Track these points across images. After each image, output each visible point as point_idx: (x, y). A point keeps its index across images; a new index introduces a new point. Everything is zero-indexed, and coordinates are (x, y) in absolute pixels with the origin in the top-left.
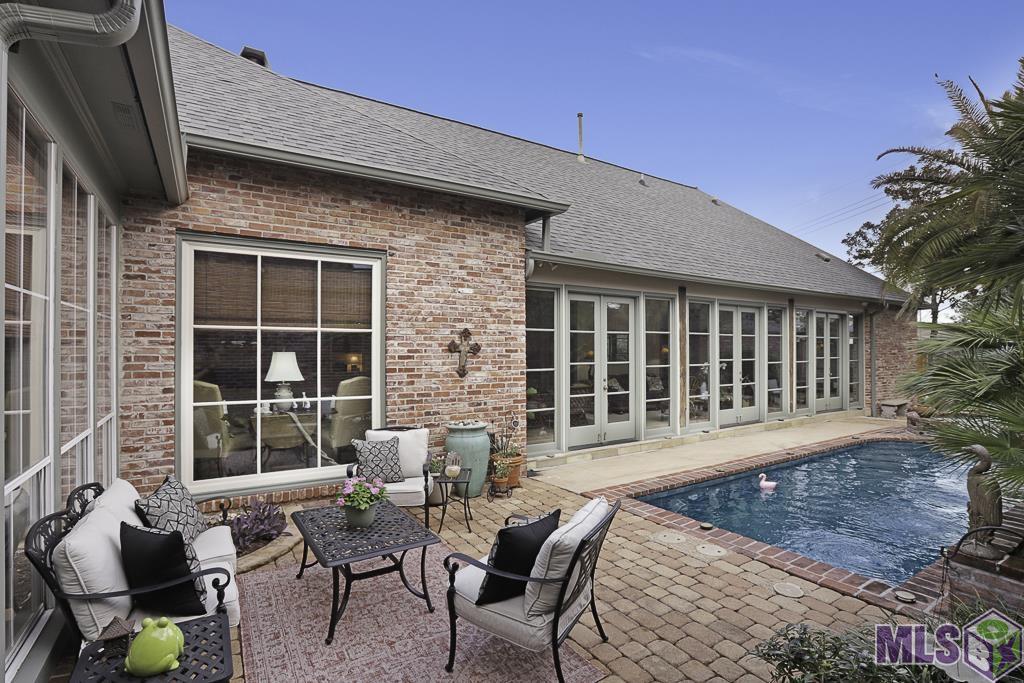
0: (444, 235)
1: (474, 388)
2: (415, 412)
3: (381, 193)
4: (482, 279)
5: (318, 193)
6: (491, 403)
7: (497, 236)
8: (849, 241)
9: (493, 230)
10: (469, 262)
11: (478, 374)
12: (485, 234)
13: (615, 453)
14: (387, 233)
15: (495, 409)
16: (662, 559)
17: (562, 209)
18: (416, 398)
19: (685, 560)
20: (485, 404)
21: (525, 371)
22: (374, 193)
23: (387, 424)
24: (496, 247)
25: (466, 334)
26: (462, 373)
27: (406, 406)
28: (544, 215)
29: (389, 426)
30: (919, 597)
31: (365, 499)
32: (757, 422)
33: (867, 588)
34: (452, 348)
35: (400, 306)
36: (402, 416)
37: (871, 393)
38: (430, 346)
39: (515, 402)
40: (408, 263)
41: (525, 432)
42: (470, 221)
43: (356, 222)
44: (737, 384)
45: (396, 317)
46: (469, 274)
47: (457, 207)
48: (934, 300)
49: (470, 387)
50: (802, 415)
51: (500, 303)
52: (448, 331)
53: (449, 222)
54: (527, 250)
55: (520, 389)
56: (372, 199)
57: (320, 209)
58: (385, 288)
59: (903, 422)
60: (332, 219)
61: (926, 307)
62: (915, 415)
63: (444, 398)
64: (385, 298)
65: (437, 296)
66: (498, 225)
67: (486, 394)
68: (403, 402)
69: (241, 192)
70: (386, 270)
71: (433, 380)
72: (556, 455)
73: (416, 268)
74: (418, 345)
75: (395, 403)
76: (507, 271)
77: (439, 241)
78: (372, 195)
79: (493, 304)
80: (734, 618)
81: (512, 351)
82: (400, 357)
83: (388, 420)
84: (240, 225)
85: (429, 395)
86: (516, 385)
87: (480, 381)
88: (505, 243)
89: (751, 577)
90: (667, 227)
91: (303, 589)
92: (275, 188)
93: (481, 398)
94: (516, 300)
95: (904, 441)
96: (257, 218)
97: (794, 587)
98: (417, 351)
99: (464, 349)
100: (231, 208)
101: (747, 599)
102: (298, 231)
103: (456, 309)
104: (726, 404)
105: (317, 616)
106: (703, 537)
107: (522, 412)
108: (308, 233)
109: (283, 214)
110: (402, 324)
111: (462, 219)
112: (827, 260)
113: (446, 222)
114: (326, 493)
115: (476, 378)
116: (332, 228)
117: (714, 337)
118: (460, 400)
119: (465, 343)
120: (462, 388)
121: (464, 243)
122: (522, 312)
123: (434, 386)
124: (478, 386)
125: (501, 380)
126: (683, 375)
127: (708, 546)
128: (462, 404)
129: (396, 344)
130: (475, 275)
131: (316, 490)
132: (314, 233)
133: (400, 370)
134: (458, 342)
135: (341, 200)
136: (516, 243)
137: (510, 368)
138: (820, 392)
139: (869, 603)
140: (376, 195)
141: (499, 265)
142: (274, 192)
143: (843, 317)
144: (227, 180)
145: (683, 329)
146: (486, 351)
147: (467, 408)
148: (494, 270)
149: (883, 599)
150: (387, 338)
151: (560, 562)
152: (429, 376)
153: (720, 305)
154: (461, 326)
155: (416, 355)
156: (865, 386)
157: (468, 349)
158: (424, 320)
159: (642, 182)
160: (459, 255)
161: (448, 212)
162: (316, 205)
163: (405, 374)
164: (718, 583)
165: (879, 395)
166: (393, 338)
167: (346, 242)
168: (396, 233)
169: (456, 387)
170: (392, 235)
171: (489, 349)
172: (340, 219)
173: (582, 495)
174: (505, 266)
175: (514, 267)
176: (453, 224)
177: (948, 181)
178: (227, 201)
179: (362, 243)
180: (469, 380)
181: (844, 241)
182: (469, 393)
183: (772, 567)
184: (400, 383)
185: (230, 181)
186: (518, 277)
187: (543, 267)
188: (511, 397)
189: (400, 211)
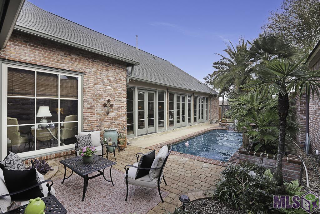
0: (102, 69)
1: (111, 118)
2: (93, 126)
3: (81, 53)
4: (114, 84)
5: (59, 51)
6: (116, 122)
7: (118, 71)
8: (205, 79)
9: (117, 69)
10: (110, 78)
11: (112, 113)
12: (115, 70)
13: (151, 136)
14: (84, 67)
15: (117, 124)
16: (173, 163)
17: (138, 64)
18: (93, 121)
19: (179, 162)
20: (115, 123)
21: (126, 112)
22: (79, 53)
23: (83, 130)
24: (118, 74)
25: (109, 101)
26: (108, 113)
27: (90, 124)
28: (132, 65)
29: (84, 131)
30: (232, 163)
31: (91, 153)
32: (186, 126)
33: (221, 163)
34: (105, 105)
35: (88, 91)
36: (89, 127)
37: (210, 118)
38: (98, 104)
39: (123, 122)
40: (91, 77)
41: (126, 131)
42: (110, 65)
43: (73, 62)
44: (181, 116)
45: (87, 95)
46: (110, 82)
47: (106, 60)
48: (223, 94)
49: (110, 117)
50: (195, 124)
51: (119, 91)
52: (103, 100)
53: (104, 65)
54: (127, 76)
55: (125, 118)
56: (79, 55)
57: (60, 57)
58: (83, 85)
59: (218, 125)
60: (64, 60)
61: (221, 96)
62: (221, 123)
63: (102, 121)
64: (83, 88)
65: (100, 88)
66: (118, 67)
67: (115, 119)
68: (89, 123)
69: (29, 47)
70: (83, 79)
71: (99, 115)
72: (135, 138)
73: (93, 79)
74: (94, 104)
75: (86, 123)
76: (121, 82)
77: (101, 71)
78: (79, 54)
79: (117, 92)
80: (195, 174)
81: (122, 106)
82: (88, 108)
83: (84, 129)
84: (28, 59)
85: (97, 120)
86: (124, 117)
87: (113, 116)
88: (121, 73)
89: (196, 164)
90: (162, 72)
91: (66, 187)
92: (43, 47)
93: (114, 121)
94: (124, 91)
95: (219, 129)
96: (36, 57)
97: (206, 165)
98: (93, 106)
99: (108, 105)
100: (25, 53)
101: (197, 169)
102: (52, 64)
103: (106, 93)
104: (178, 122)
105: (75, 194)
106: (182, 156)
107: (126, 125)
108: (55, 64)
109: (46, 57)
110: (89, 97)
111: (108, 65)
112: (200, 83)
113: (103, 65)
114: (62, 155)
115: (112, 115)
116: (64, 63)
117: (175, 103)
118: (107, 122)
119: (109, 104)
120: (108, 118)
121: (108, 72)
122: (125, 94)
123: (99, 117)
124: (112, 117)
125: (119, 115)
126: (168, 114)
127: (184, 158)
128: (108, 123)
129: (87, 104)
130: (112, 82)
131: (59, 154)
132: (58, 65)
133: (88, 112)
134: (106, 103)
135: (68, 54)
136: (124, 73)
137: (122, 111)
138: (199, 118)
139: (223, 166)
140: (80, 54)
141: (119, 80)
142: (42, 49)
143: (204, 98)
144: (23, 42)
145: (168, 101)
146: (115, 106)
147: (109, 124)
148: (117, 81)
149: (225, 165)
150: (83, 102)
151: (161, 163)
152: (97, 114)
153: (177, 94)
154: (108, 98)
155: (93, 107)
156: (209, 116)
157: (110, 105)
158: (96, 96)
159: (154, 58)
160: (107, 76)
161: (104, 62)
162: (58, 55)
163: (90, 114)
164: (189, 167)
165: (212, 118)
166: (86, 102)
167: (70, 69)
168: (87, 67)
169: (106, 118)
170: (85, 68)
171: (116, 106)
172: (67, 61)
173: (146, 148)
174: (121, 80)
175: (123, 80)
176: (105, 66)
177: (226, 65)
178: (23, 50)
179: (75, 70)
180: (110, 115)
181: (204, 79)
182: (110, 119)
183: (200, 161)
184: (88, 117)
185: (24, 43)
186: (124, 84)
187: (131, 81)
188: (122, 120)
189: (88, 60)
